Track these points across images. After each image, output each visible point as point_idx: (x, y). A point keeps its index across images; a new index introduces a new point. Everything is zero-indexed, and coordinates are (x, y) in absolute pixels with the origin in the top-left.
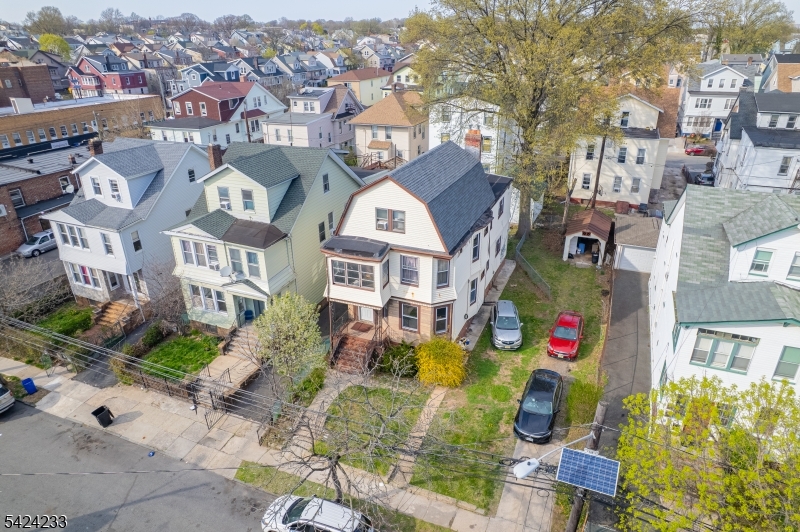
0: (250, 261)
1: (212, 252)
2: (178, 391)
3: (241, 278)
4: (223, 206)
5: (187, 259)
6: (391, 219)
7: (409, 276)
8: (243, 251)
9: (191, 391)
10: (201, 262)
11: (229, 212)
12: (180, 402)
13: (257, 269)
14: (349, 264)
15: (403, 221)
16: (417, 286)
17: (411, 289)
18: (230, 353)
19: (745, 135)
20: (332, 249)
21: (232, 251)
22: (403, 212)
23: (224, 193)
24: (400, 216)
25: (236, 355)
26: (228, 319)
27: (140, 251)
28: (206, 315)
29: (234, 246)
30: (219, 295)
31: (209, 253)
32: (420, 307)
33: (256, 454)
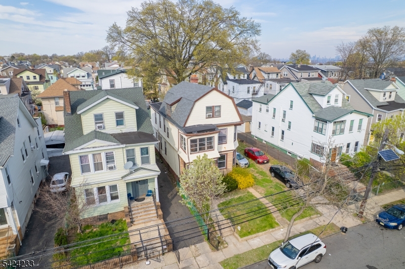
0: (142, 154)
1: (110, 158)
2: (127, 260)
3: (135, 168)
4: (99, 127)
5: (85, 169)
6: (212, 111)
7: (222, 139)
8: (137, 149)
10: (98, 167)
11: (103, 131)
12: (132, 267)
13: (148, 158)
14: (200, 139)
15: (219, 111)
16: (227, 143)
17: (224, 145)
18: (134, 223)
20: (191, 133)
21: (128, 151)
22: (220, 106)
23: (99, 118)
24: (217, 109)
25: (140, 221)
28: (99, 209)
29: (130, 146)
30: (113, 188)
31: (107, 159)
32: (227, 154)
33: (220, 256)
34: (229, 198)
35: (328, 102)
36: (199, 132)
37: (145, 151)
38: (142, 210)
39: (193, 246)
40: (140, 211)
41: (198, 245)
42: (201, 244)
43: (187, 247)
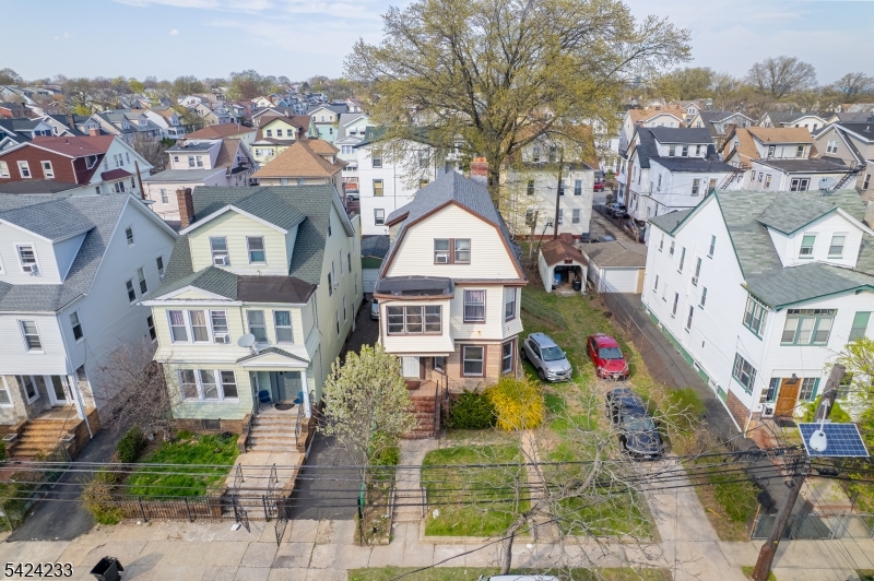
0: (278, 322)
1: (219, 321)
2: (203, 511)
3: (264, 346)
4: (219, 261)
5: (178, 334)
6: (450, 250)
7: (473, 313)
8: (268, 312)
9: (226, 506)
10: (199, 334)
11: (227, 269)
12: (210, 525)
13: (290, 332)
14: (409, 308)
15: (467, 252)
16: (484, 323)
17: (477, 327)
18: (254, 448)
19: (652, 162)
20: (389, 293)
21: (251, 314)
22: (468, 241)
23: (219, 245)
24: (462, 246)
25: (265, 448)
26: (240, 407)
27: (81, 340)
28: (203, 408)
29: (255, 306)
30: (228, 376)
31: (214, 322)
32: (486, 346)
33: (361, 558)
34: (466, 442)
35: (805, 251)
36: (405, 292)
37: (282, 318)
38: (278, 427)
39: (328, 522)
40: (273, 427)
41: (337, 523)
42: (343, 522)
43: (315, 519)
